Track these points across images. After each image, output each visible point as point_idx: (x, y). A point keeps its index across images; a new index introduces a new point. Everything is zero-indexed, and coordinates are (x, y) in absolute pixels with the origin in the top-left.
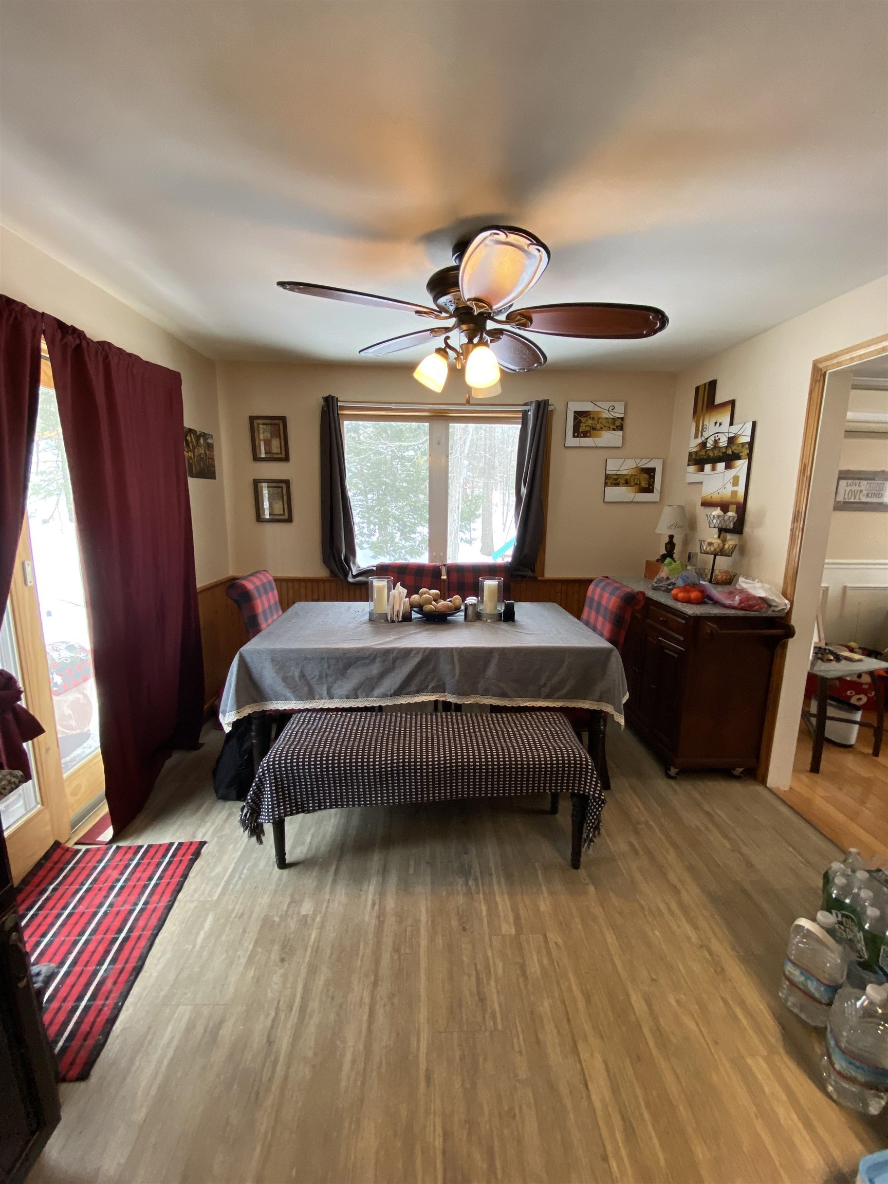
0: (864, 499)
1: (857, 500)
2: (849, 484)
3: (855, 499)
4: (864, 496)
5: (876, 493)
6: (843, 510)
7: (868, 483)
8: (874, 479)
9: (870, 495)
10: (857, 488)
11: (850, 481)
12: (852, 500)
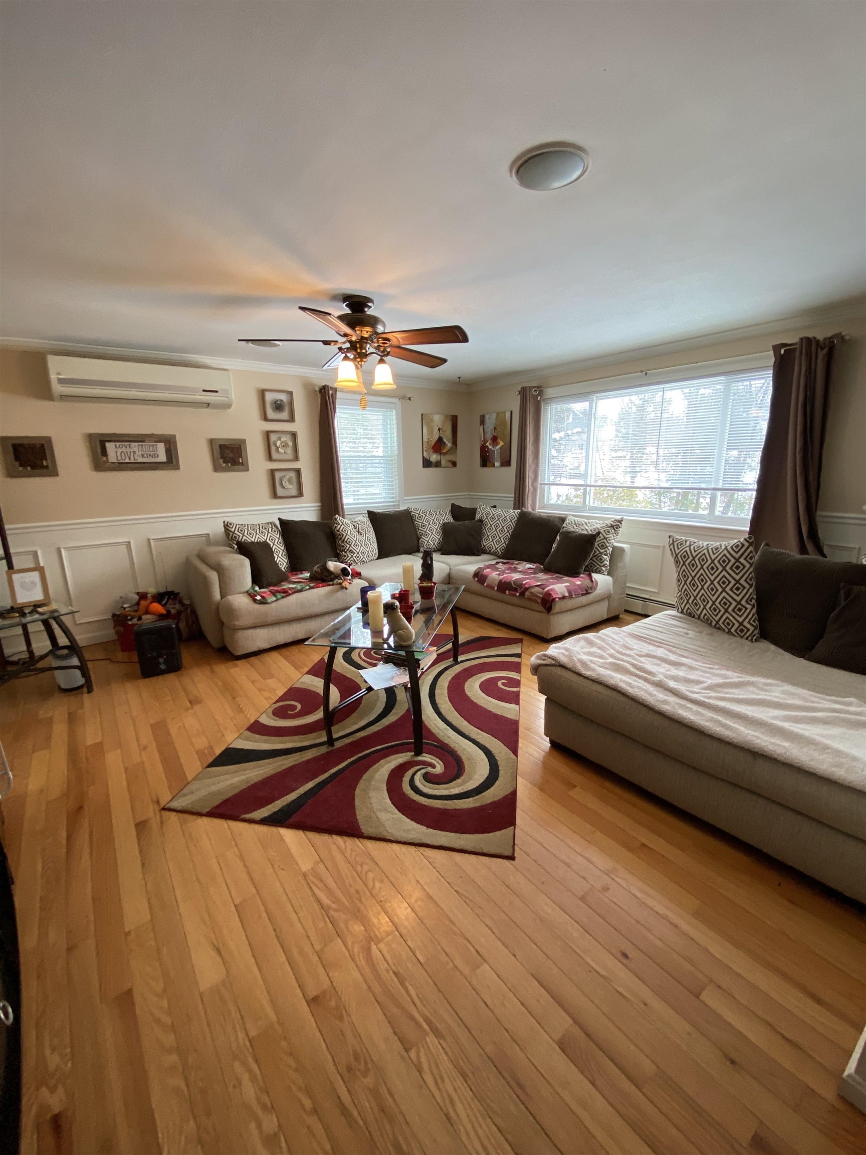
0: (140, 460)
1: (132, 460)
2: (118, 446)
3: (130, 459)
4: (139, 456)
5: (151, 453)
6: (120, 470)
7: (139, 445)
8: (143, 441)
9: (145, 456)
10: (129, 450)
11: (118, 444)
12: (127, 460)
